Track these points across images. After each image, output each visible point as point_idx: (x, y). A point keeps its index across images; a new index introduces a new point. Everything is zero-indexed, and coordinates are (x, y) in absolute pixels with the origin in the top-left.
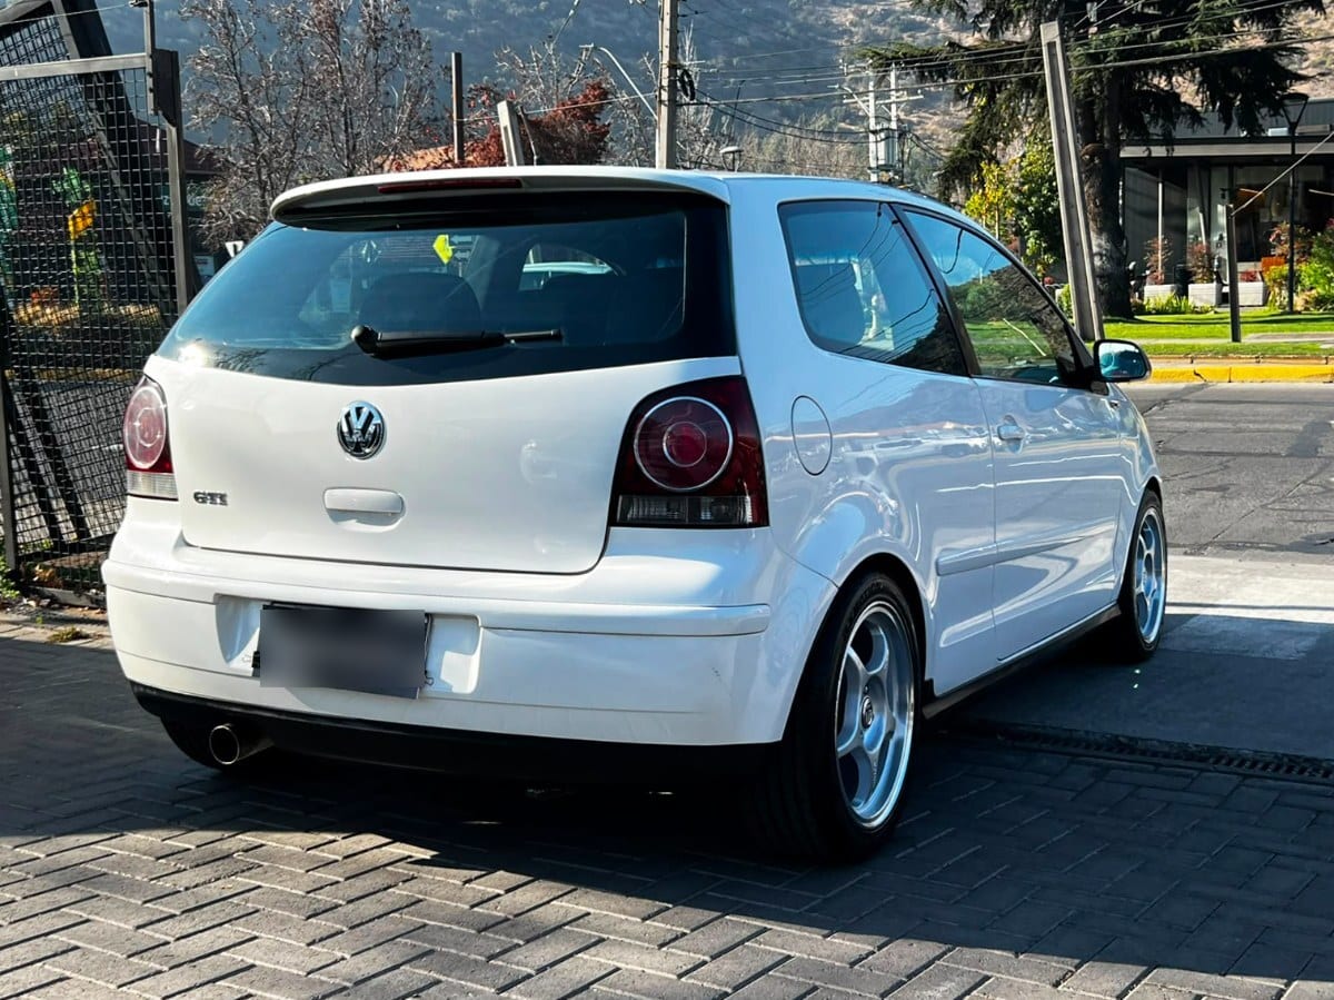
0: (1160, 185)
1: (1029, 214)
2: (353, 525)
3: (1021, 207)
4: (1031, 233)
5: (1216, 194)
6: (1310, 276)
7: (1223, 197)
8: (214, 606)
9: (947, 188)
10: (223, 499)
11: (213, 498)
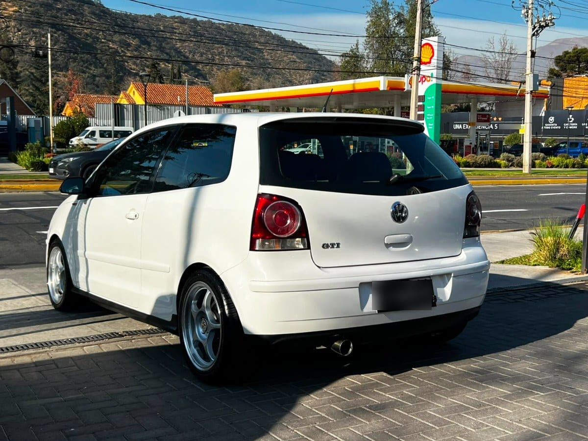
10: (338, 245)
11: (333, 245)
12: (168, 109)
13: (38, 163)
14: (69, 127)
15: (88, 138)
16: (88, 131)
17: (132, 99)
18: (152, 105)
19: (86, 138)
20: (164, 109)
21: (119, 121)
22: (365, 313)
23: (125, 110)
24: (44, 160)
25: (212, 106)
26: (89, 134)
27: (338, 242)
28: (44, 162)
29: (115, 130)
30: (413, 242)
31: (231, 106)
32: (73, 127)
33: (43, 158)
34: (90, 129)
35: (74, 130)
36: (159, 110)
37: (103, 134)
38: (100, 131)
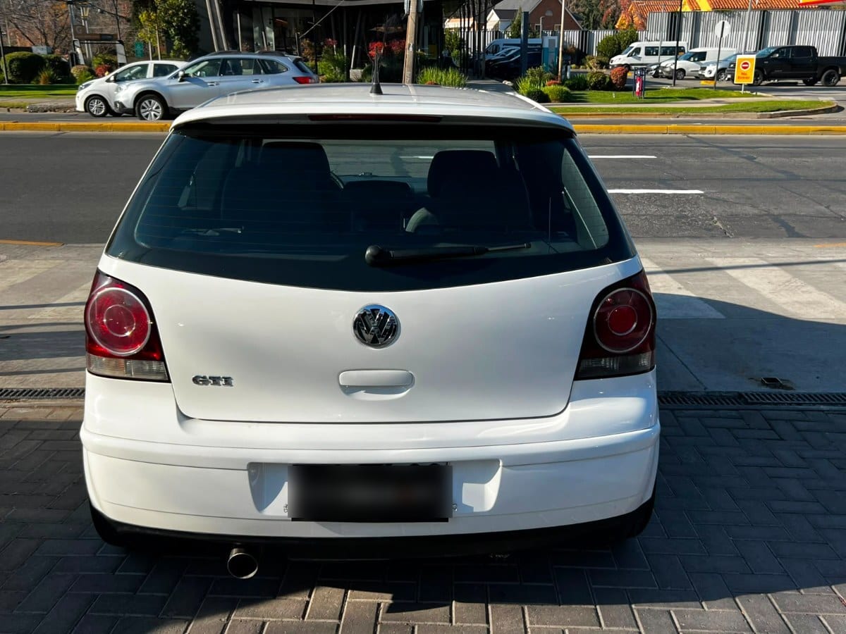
0: (238, 15)
1: (173, 26)
2: (362, 395)
3: (169, 23)
4: (176, 37)
5: (266, 22)
6: (322, 68)
7: (270, 23)
8: (247, 472)
9: (137, 11)
10: (228, 381)
11: (216, 380)
12: (739, 15)
13: (535, 92)
14: (615, 44)
15: (632, 56)
16: (632, 47)
17: (697, 3)
18: (719, 12)
19: (628, 56)
20: (734, 16)
21: (674, 33)
22: (266, 516)
23: (684, 19)
24: (542, 89)
25: (800, 9)
26: (633, 52)
27: (228, 376)
28: (541, 91)
29: (662, 45)
30: (414, 387)
31: (832, 7)
32: (619, 43)
33: (544, 86)
34: (635, 45)
35: (620, 46)
36: (727, 17)
37: (649, 52)
38: (646, 47)
